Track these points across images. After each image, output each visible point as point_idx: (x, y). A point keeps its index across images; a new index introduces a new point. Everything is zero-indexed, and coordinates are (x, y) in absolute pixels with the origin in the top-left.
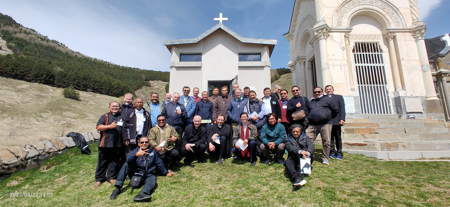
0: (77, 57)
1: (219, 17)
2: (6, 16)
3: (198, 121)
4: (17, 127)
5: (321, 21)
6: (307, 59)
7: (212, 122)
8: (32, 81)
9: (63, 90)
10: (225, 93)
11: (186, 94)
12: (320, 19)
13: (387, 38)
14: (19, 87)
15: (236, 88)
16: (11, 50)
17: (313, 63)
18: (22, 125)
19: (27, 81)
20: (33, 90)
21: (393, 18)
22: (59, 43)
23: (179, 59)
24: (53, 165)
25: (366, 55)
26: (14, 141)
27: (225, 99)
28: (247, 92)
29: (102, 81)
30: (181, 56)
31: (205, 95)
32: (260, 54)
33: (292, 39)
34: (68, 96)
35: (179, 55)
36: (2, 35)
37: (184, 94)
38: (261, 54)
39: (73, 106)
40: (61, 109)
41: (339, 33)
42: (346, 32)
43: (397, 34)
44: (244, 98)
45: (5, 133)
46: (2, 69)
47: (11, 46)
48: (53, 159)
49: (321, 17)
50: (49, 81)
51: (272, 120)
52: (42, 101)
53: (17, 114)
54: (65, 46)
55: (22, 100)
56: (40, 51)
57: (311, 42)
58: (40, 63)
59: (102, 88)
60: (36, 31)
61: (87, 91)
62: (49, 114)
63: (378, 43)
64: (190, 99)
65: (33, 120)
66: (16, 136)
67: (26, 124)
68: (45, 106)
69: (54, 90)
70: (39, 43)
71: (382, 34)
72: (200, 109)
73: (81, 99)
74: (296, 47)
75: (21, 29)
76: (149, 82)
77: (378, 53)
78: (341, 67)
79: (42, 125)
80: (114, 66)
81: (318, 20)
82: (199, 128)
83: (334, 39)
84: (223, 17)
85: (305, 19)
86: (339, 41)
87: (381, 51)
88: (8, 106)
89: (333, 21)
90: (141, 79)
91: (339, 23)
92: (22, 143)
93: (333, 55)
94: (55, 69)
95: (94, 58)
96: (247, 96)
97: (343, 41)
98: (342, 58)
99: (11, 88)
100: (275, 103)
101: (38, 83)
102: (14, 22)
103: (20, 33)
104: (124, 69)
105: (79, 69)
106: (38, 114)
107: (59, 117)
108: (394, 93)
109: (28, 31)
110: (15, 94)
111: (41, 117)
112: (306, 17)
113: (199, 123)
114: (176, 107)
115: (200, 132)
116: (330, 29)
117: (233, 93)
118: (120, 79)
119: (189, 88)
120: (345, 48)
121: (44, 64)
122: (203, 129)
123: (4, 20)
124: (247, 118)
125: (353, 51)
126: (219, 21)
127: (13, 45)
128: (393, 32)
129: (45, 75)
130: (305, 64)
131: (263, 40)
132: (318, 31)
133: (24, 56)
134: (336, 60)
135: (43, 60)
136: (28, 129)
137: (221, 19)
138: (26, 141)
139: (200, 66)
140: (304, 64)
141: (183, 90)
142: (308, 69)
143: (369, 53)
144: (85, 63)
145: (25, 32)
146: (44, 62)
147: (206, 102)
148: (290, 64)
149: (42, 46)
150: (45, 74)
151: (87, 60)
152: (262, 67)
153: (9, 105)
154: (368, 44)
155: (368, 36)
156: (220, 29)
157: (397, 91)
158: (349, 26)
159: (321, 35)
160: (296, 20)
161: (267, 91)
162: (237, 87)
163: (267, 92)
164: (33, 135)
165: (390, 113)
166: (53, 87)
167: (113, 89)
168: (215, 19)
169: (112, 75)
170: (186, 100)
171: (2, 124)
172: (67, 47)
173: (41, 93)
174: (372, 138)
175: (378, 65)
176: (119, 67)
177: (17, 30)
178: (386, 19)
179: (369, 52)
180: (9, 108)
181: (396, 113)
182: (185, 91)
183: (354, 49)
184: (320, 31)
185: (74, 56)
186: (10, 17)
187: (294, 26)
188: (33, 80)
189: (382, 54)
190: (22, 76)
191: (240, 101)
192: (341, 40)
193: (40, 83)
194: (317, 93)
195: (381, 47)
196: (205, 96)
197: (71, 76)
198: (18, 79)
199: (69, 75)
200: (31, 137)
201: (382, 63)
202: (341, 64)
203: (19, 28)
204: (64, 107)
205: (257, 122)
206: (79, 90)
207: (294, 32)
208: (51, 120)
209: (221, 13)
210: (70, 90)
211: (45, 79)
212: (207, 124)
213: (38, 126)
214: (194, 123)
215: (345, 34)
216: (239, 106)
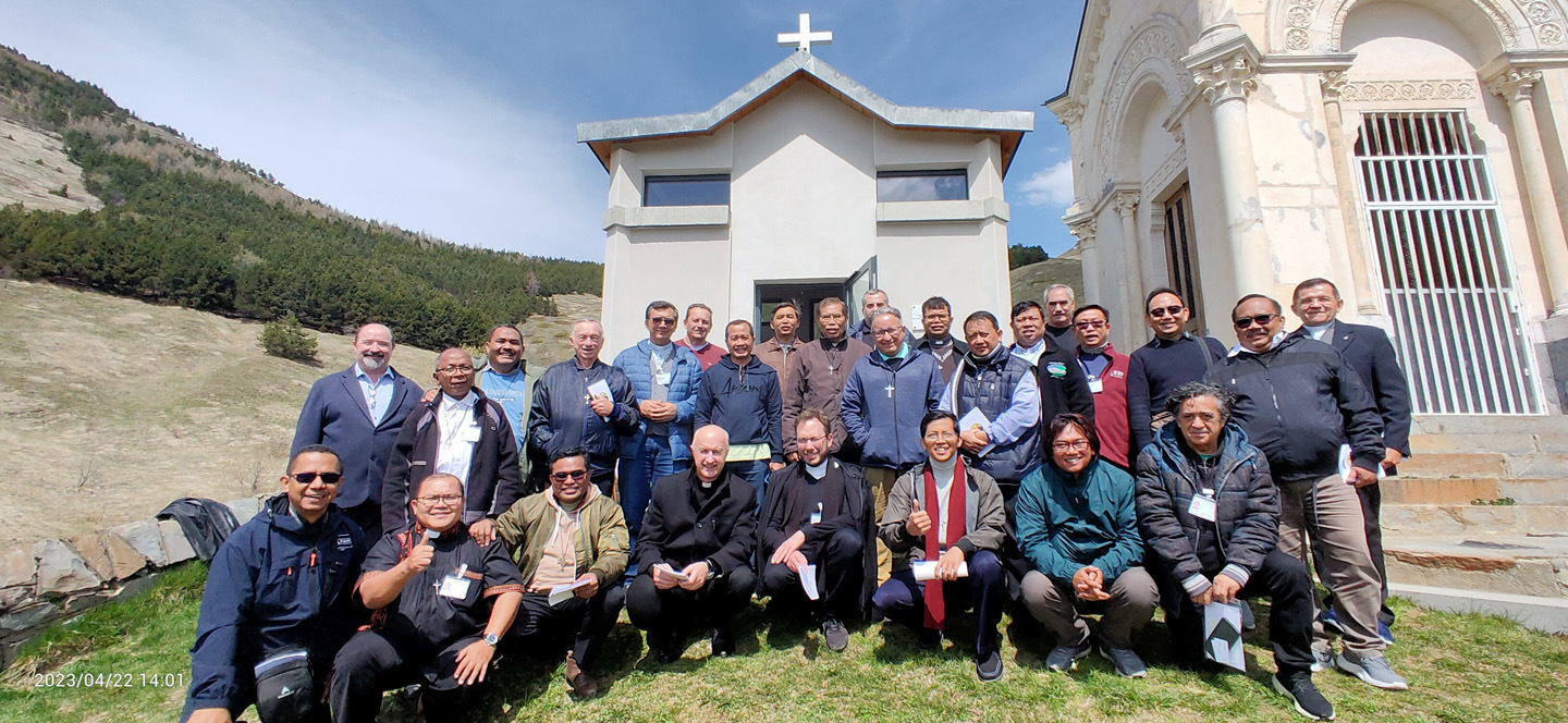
0: (313, 217)
1: (795, 29)
2: (84, 86)
3: (714, 452)
4: (107, 458)
5: (1219, 27)
6: (1145, 193)
7: (772, 455)
8: (160, 299)
9: (262, 331)
10: (837, 327)
11: (659, 336)
12: (1218, 20)
13: (1499, 91)
14: (118, 320)
15: (876, 308)
16: (96, 196)
17: (1175, 206)
18: (124, 451)
19: (146, 299)
20: (162, 331)
21: (1525, 8)
22: (254, 171)
23: (639, 197)
24: (73, 650)
25: (1414, 163)
26: (95, 504)
27: (835, 352)
28: (937, 319)
29: (393, 297)
30: (650, 185)
31: (737, 337)
32: (962, 172)
33: (1081, 117)
34: (281, 350)
35: (641, 181)
36: (69, 149)
37: (653, 334)
38: (965, 170)
39: (296, 382)
40: (254, 394)
41: (1296, 77)
42: (1327, 71)
43: (1549, 75)
44: (919, 352)
45: (63, 477)
46: (64, 261)
47: (97, 183)
48: (72, 626)
49: (1221, 9)
50: (218, 298)
51: (1072, 450)
52: (191, 367)
53: (108, 413)
54: (273, 182)
55: (125, 365)
56: (190, 199)
57: (1173, 122)
58: (188, 239)
59: (393, 321)
60: (180, 134)
61: (343, 334)
62: (213, 411)
63: (1461, 116)
64: (681, 358)
65: (160, 434)
66: (102, 487)
67: (135, 445)
68: (200, 384)
69: (234, 330)
70: (189, 172)
71: (1478, 75)
72: (721, 398)
73: (321, 358)
74: (1099, 146)
75: (132, 128)
76: (550, 299)
77: (1464, 157)
78: (1313, 215)
79: (189, 450)
80: (435, 245)
81: (1207, 25)
82: (717, 482)
83: (1278, 100)
84: (813, 29)
85: (1140, 31)
86: (1301, 108)
87: (1478, 146)
88: (80, 386)
89: (1271, 26)
90: (524, 288)
91: (1298, 33)
92: (119, 512)
93: (1276, 167)
94: (237, 258)
95: (368, 220)
96: (939, 337)
97: (1317, 106)
98: (1315, 180)
99: (90, 325)
100: (1064, 372)
101: (179, 307)
102: (110, 105)
103: (128, 139)
104: (468, 256)
105: (318, 258)
106: (178, 411)
107: (248, 423)
108: (1542, 323)
109: (153, 133)
110: (103, 345)
111: (188, 421)
112: (1142, 25)
113: (718, 458)
114: (590, 383)
115: (724, 502)
116: (1261, 59)
117: (866, 330)
118: (455, 292)
119: (674, 308)
120: (1324, 138)
121: (201, 240)
122: (739, 489)
123: (78, 97)
124: (953, 438)
125: (1359, 150)
126: (798, 43)
127: (103, 179)
128: (1532, 67)
129: (203, 280)
130: (1139, 214)
131: (976, 112)
132: (1207, 68)
133: (137, 217)
134: (1288, 185)
135: (198, 228)
136: (142, 462)
137: (805, 36)
138: (136, 503)
139: (725, 222)
140: (1135, 212)
141: (647, 317)
142: (1153, 231)
143: (1426, 157)
144: (338, 236)
145: (145, 138)
146: (202, 233)
147: (745, 368)
148: (1075, 217)
149: (196, 181)
150: (203, 277)
151: (345, 228)
152: (973, 224)
153: (84, 383)
154: (1418, 122)
155: (1417, 87)
156: (802, 75)
157: (1557, 313)
158: (1336, 44)
159: (1224, 85)
160: (1098, 40)
161: (1025, 319)
162: (879, 305)
163: (1028, 322)
164: (158, 484)
165: (1533, 408)
166: (230, 320)
167: (429, 325)
168: (783, 38)
169: (427, 276)
170: (662, 361)
171: (58, 448)
172: (281, 185)
173: (189, 341)
174: (1497, 522)
175: (1467, 204)
176: (452, 249)
177: (121, 130)
178: (1497, 13)
179: (1424, 151)
180: (83, 392)
181: (1556, 409)
182: (657, 320)
183: (1360, 139)
184: (1216, 70)
185: (304, 212)
186: (95, 87)
187: (1092, 64)
188: (165, 295)
189: (1481, 160)
190: (128, 283)
191: (894, 363)
192: (1308, 105)
193: (189, 305)
194: (1254, 325)
195: (1478, 132)
196: (740, 342)
197: (289, 280)
198: (114, 295)
199: (285, 278)
200: (150, 491)
201: (1486, 196)
202: (1312, 202)
203: (123, 124)
204: (266, 389)
205: (985, 458)
206: (316, 327)
207: (1091, 89)
208: (221, 431)
209: (805, 12)
210: (286, 327)
211: (203, 291)
212: (749, 464)
213: (174, 453)
214: (698, 462)
215: (1322, 78)
216: (890, 389)
